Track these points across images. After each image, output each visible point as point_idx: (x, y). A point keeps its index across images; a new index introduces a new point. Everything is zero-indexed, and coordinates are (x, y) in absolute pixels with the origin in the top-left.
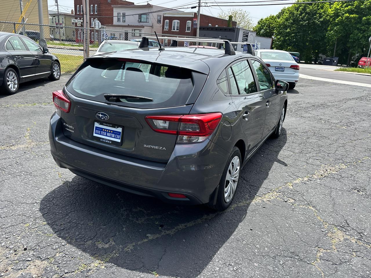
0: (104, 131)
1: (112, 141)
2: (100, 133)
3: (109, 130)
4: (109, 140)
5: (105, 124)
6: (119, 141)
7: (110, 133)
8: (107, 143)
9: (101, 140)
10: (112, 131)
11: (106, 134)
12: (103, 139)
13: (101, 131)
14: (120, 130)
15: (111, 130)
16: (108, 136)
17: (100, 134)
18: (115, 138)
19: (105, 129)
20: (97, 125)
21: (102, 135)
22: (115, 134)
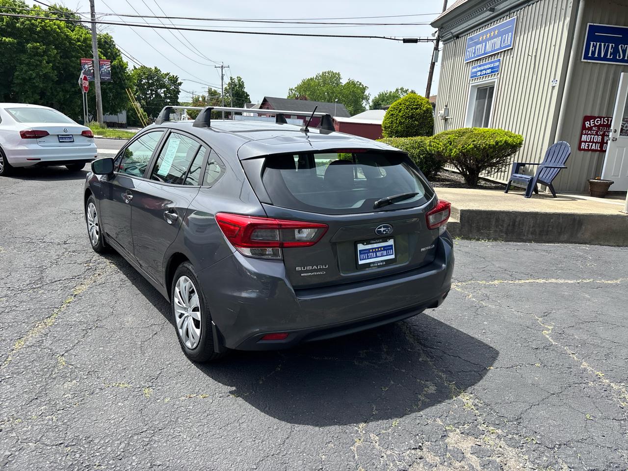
0: (373, 252)
1: (385, 261)
2: (368, 256)
3: (378, 248)
4: (382, 261)
5: (373, 242)
6: (393, 257)
7: (381, 251)
8: (380, 265)
9: (371, 265)
10: (383, 247)
11: (376, 254)
12: (374, 263)
13: (368, 253)
14: (391, 242)
15: (381, 247)
16: (378, 257)
17: (368, 259)
18: (387, 255)
19: (372, 249)
20: (361, 247)
21: (370, 258)
22: (386, 250)
